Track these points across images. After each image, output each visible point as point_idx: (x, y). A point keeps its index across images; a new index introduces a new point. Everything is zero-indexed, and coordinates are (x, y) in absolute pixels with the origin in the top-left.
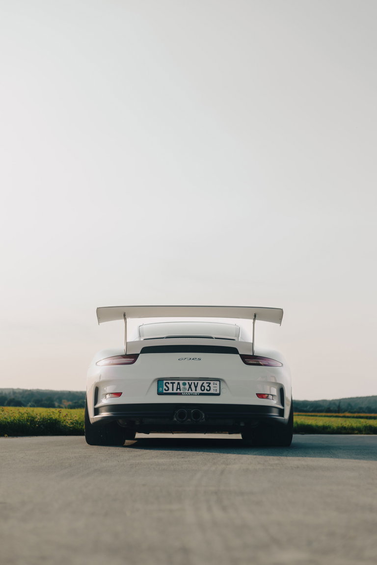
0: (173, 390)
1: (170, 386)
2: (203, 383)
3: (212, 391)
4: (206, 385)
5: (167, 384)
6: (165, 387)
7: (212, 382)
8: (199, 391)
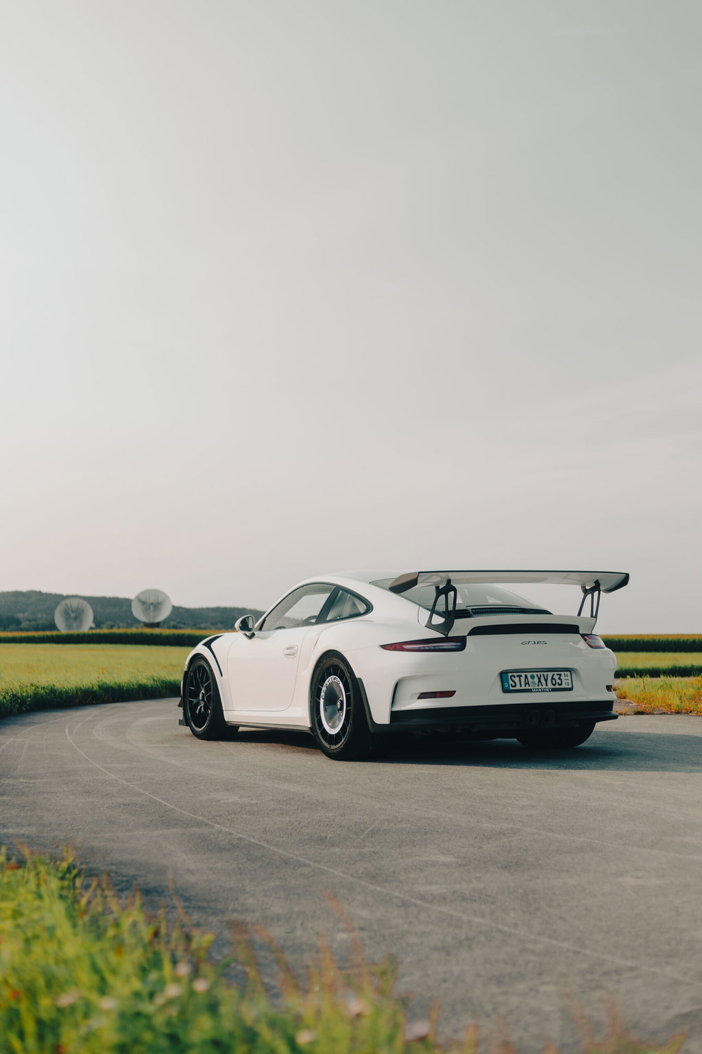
0: (521, 686)
1: (517, 680)
2: (554, 675)
3: (564, 686)
4: (556, 677)
5: (513, 678)
6: (511, 682)
7: (562, 673)
8: (550, 686)
